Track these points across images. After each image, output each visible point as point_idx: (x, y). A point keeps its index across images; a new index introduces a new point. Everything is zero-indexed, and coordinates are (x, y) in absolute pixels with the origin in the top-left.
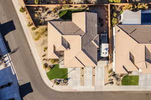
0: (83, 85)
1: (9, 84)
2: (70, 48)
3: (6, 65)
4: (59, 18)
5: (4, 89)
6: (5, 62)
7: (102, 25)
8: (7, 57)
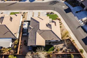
0: (39, 12)
1: (77, 12)
2: (46, 24)
3: (82, 20)
4: (54, 46)
5: (79, 10)
6: (83, 21)
7: (25, 41)
8: (82, 24)
